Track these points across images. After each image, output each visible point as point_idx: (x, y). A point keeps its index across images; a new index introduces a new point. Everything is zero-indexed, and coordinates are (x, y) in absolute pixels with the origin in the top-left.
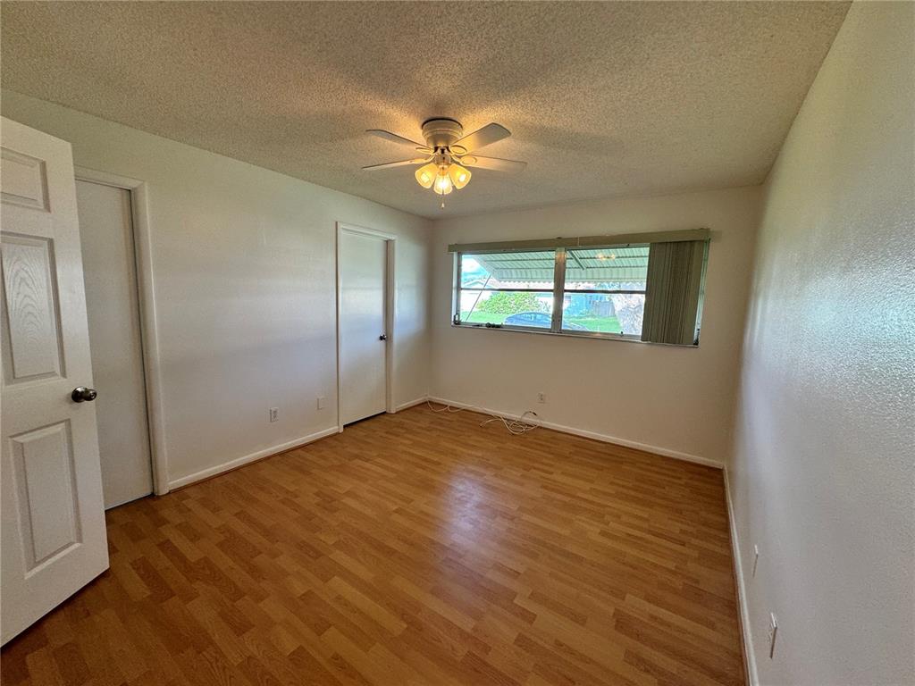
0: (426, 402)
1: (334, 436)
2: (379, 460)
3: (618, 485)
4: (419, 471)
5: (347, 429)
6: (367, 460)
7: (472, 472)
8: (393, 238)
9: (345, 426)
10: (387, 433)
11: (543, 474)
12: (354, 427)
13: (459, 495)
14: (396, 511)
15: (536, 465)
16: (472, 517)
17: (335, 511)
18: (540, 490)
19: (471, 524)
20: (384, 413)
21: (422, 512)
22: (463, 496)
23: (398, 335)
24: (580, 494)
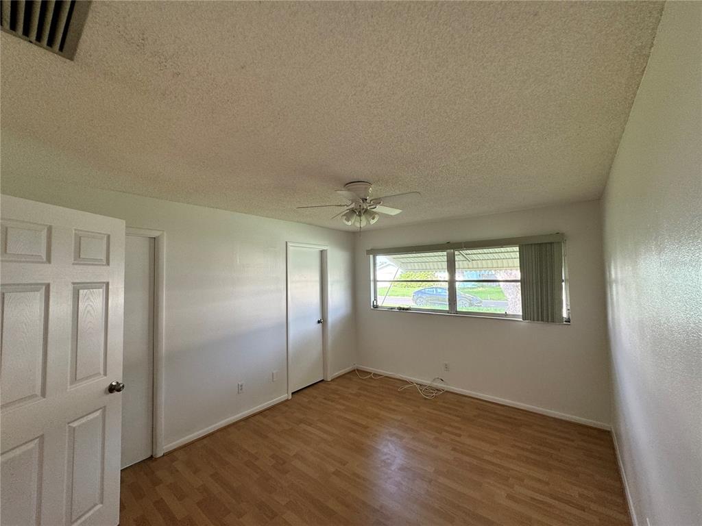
0: (354, 370)
1: (285, 403)
2: (320, 424)
3: (519, 447)
4: (352, 434)
5: (295, 395)
6: (310, 425)
7: (394, 435)
8: (325, 249)
9: (292, 393)
10: (325, 399)
11: (453, 437)
12: (299, 393)
13: (384, 458)
14: (334, 473)
15: (446, 428)
16: (396, 479)
17: (286, 473)
18: (452, 452)
19: (396, 486)
20: (323, 380)
21: (354, 474)
22: (388, 459)
23: (331, 318)
24: (486, 457)
